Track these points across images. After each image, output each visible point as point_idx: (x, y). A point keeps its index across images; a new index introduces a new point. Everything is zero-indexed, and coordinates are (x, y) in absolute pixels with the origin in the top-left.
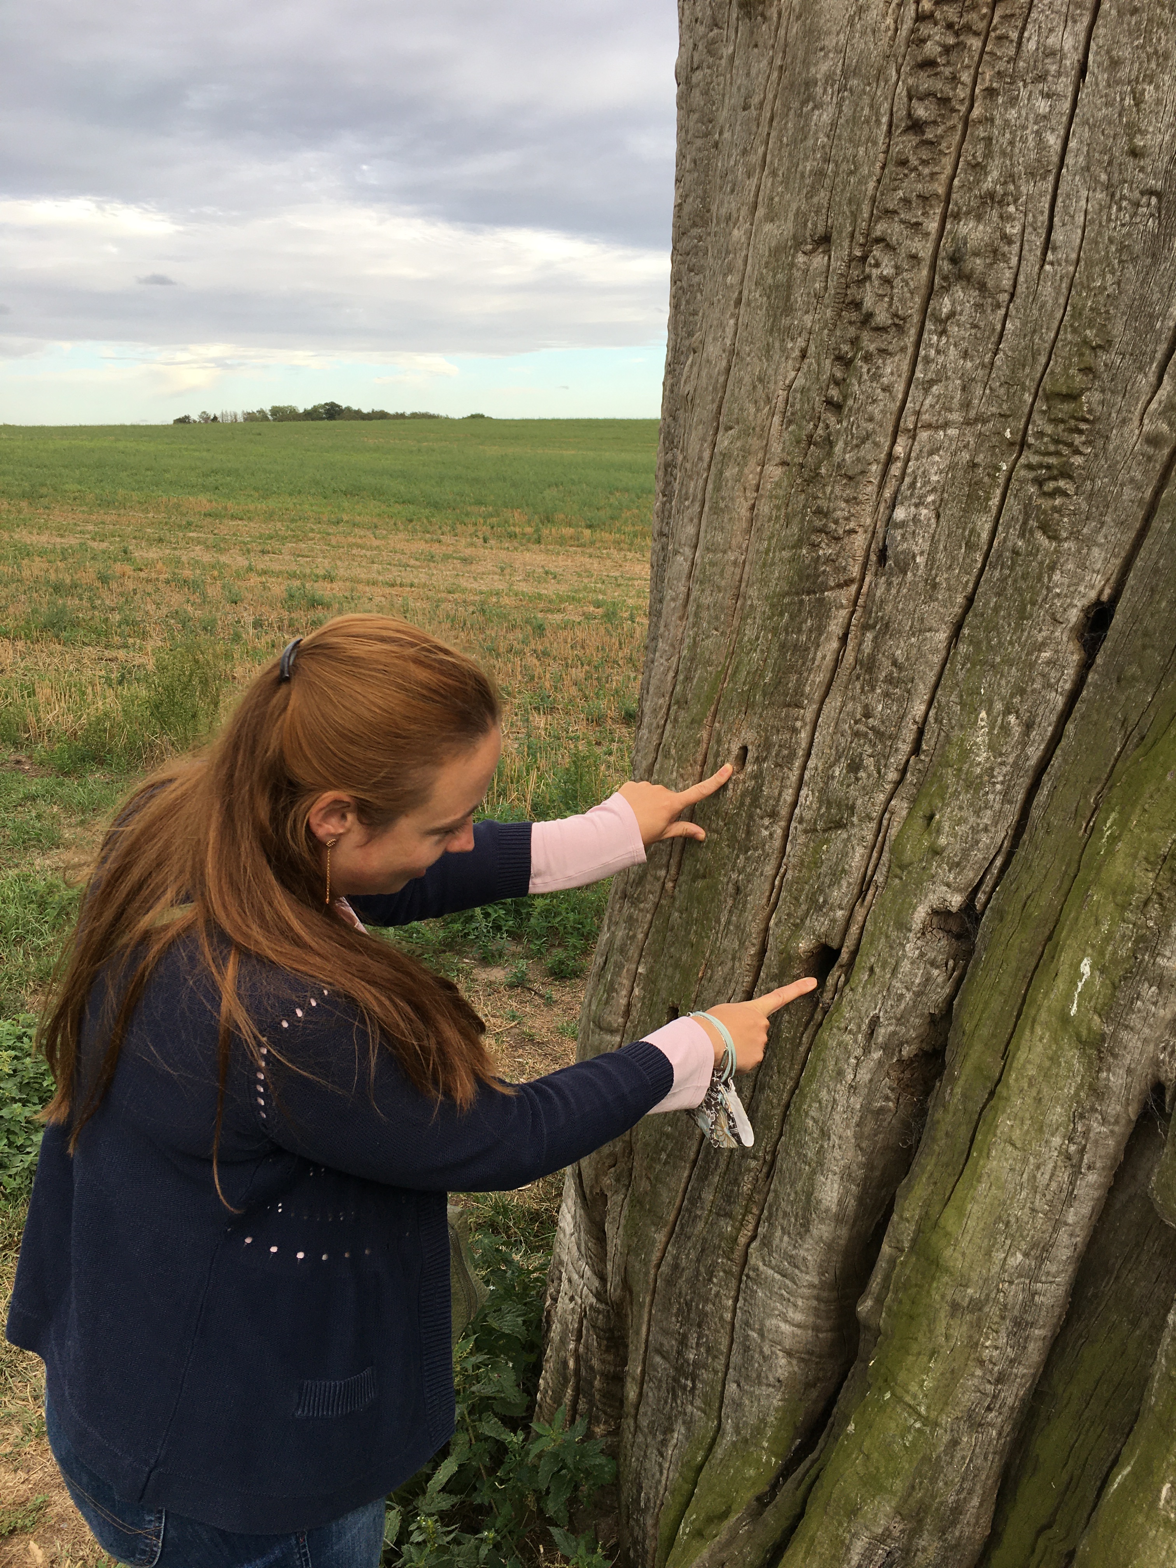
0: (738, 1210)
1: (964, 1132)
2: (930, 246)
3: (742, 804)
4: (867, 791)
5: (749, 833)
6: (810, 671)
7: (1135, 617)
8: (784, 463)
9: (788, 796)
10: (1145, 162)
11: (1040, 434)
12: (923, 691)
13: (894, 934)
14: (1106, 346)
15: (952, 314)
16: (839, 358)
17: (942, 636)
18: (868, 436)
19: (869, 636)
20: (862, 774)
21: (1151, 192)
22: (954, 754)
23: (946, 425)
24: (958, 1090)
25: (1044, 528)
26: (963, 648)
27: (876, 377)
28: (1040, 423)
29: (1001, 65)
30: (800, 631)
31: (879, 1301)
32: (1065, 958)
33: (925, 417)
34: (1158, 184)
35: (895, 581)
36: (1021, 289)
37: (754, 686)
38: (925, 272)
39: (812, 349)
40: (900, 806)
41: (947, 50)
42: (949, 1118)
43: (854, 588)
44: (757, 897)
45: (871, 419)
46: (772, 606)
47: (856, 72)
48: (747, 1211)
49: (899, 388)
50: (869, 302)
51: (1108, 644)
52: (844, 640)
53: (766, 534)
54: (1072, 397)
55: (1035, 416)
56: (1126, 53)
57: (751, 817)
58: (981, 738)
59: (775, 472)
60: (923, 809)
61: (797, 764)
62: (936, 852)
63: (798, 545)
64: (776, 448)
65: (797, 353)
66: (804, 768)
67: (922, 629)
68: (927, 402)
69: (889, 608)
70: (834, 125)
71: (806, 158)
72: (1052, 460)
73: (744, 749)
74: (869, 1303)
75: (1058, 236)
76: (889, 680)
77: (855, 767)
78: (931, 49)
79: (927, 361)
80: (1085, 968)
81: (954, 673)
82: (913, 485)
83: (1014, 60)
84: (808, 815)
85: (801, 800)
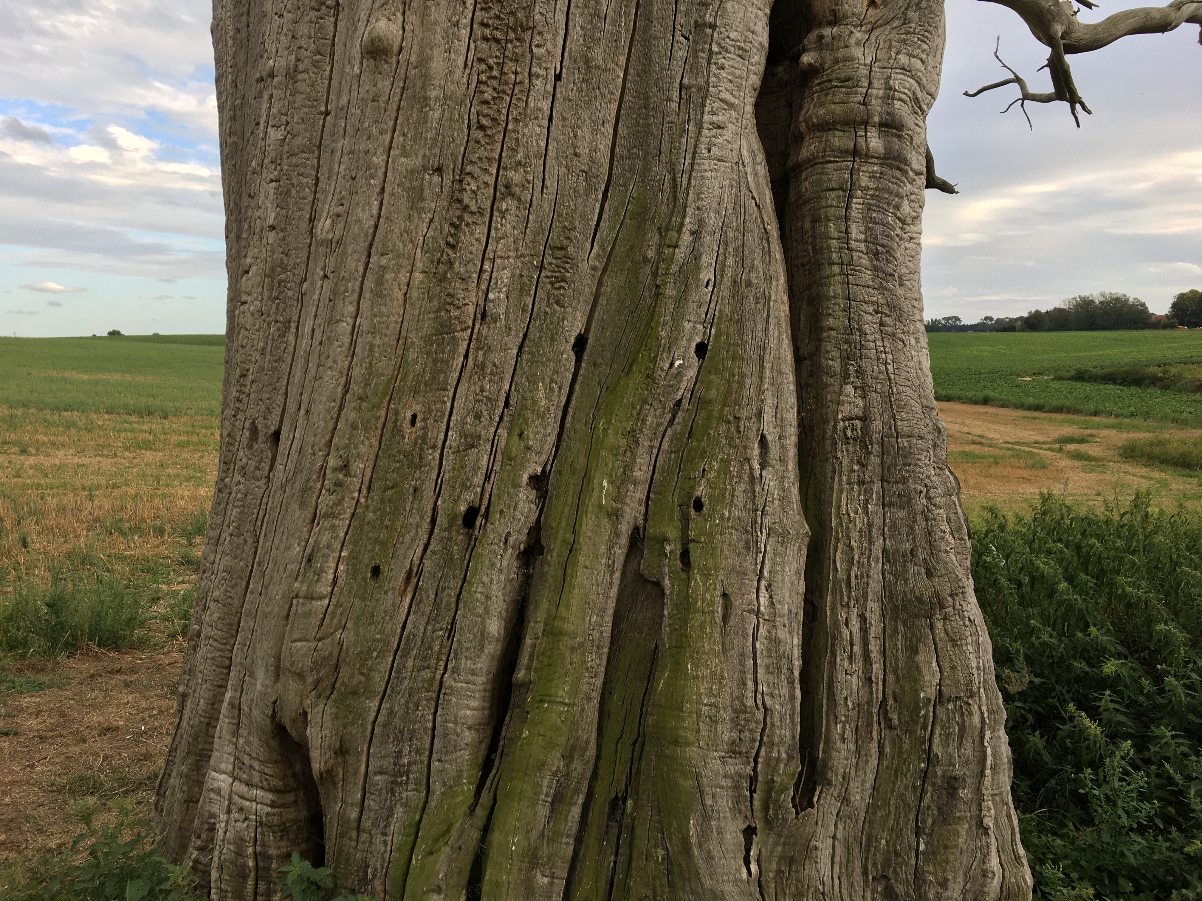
0: (433, 662)
1: (560, 573)
2: (493, 179)
3: (416, 444)
4: (486, 428)
5: (421, 458)
6: (450, 372)
7: (597, 339)
8: (424, 272)
9: (442, 436)
10: (581, 159)
11: (551, 263)
12: (508, 377)
13: (512, 491)
14: (574, 229)
15: (507, 210)
16: (452, 224)
17: (515, 352)
18: (470, 260)
19: (481, 353)
20: (482, 419)
21: (583, 171)
22: (529, 404)
23: (508, 257)
24: (554, 554)
25: (557, 303)
26: (525, 357)
27: (472, 234)
28: (549, 259)
29: (521, 110)
30: (444, 352)
31: (529, 668)
32: (596, 481)
33: (499, 253)
34: (586, 169)
35: (492, 326)
36: (535, 203)
37: (418, 383)
38: (492, 191)
39: (436, 218)
40: (503, 433)
41: (494, 98)
42: (552, 568)
43: (469, 331)
44: (428, 492)
45: (471, 253)
46: (425, 341)
47: (450, 99)
48: (438, 660)
49: (484, 240)
50: (466, 200)
51: (588, 351)
52: (466, 357)
53: (418, 306)
54: (562, 248)
55: (547, 256)
56: (568, 116)
57: (422, 449)
58: (541, 394)
59: (418, 276)
60: (517, 431)
61: (446, 419)
62: (528, 448)
63: (438, 310)
64: (419, 264)
65: (427, 220)
66: (449, 420)
67: (505, 349)
68: (500, 246)
69: (490, 339)
70: (441, 119)
71: (427, 131)
72: (557, 274)
73: (414, 417)
74: (523, 671)
75: (548, 183)
76: (492, 373)
77: (478, 416)
78: (487, 96)
79: (496, 229)
80: (605, 484)
81: (522, 368)
82: (496, 283)
83: (525, 108)
84: (454, 444)
85: (449, 437)
